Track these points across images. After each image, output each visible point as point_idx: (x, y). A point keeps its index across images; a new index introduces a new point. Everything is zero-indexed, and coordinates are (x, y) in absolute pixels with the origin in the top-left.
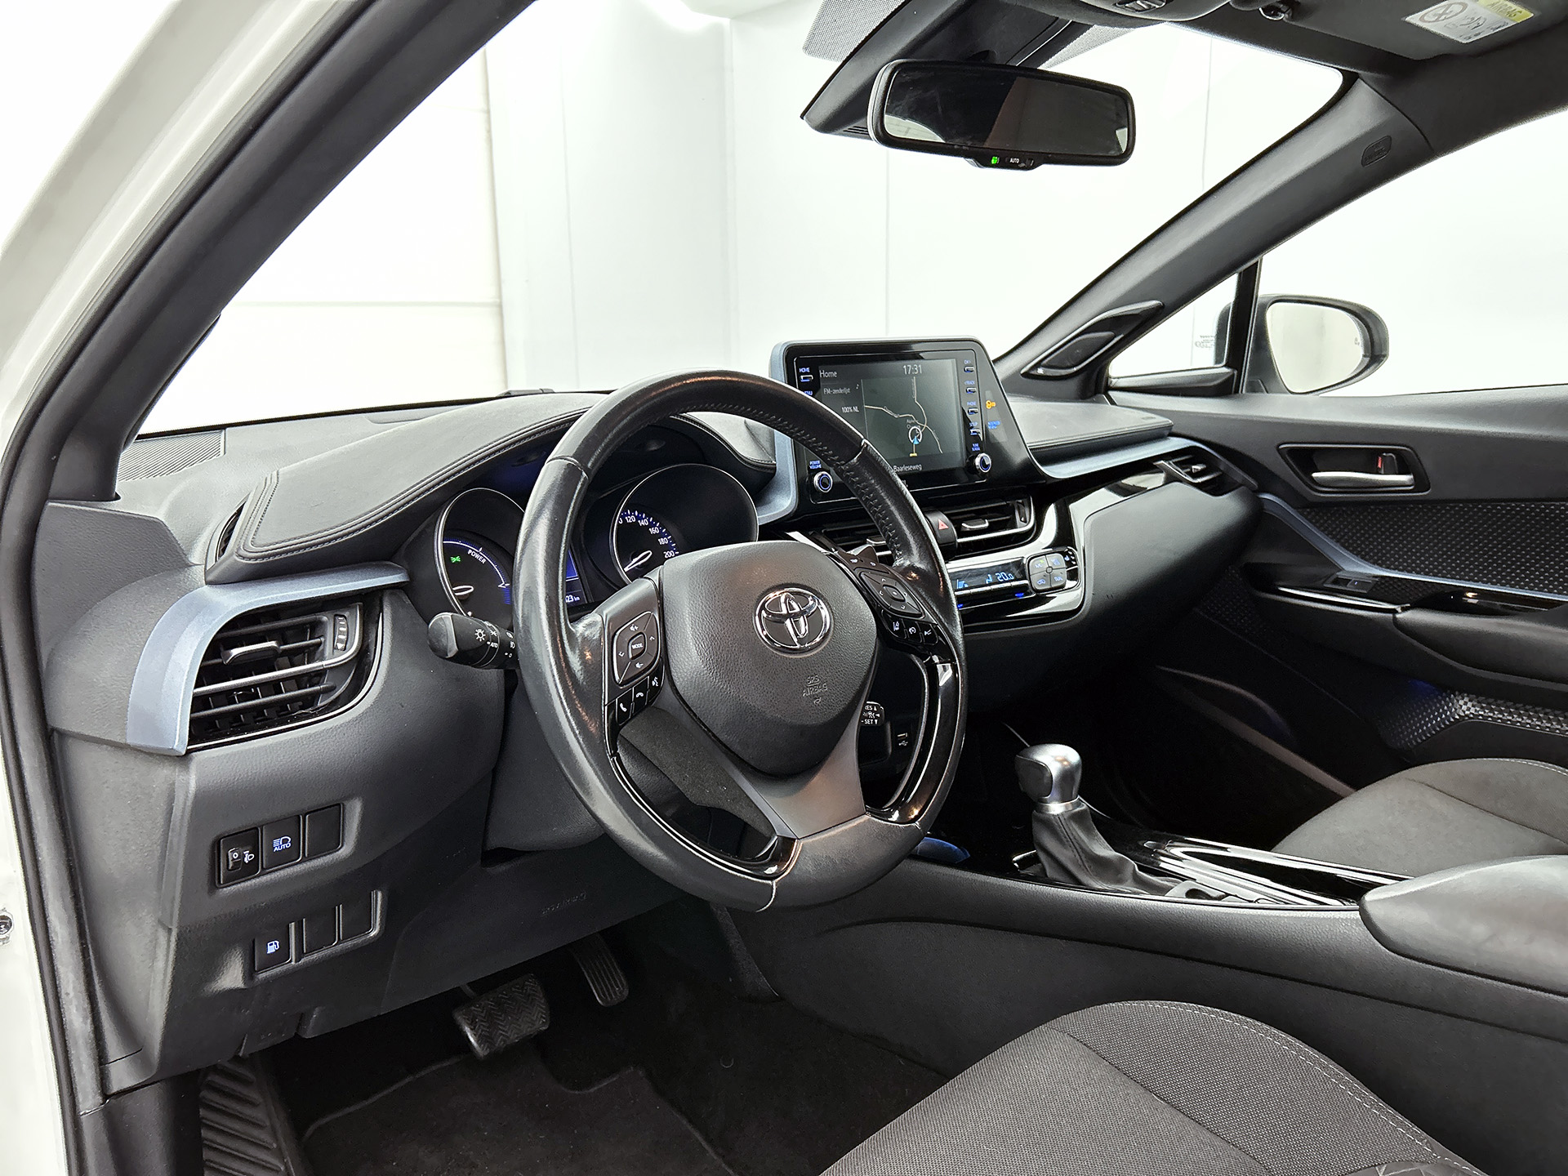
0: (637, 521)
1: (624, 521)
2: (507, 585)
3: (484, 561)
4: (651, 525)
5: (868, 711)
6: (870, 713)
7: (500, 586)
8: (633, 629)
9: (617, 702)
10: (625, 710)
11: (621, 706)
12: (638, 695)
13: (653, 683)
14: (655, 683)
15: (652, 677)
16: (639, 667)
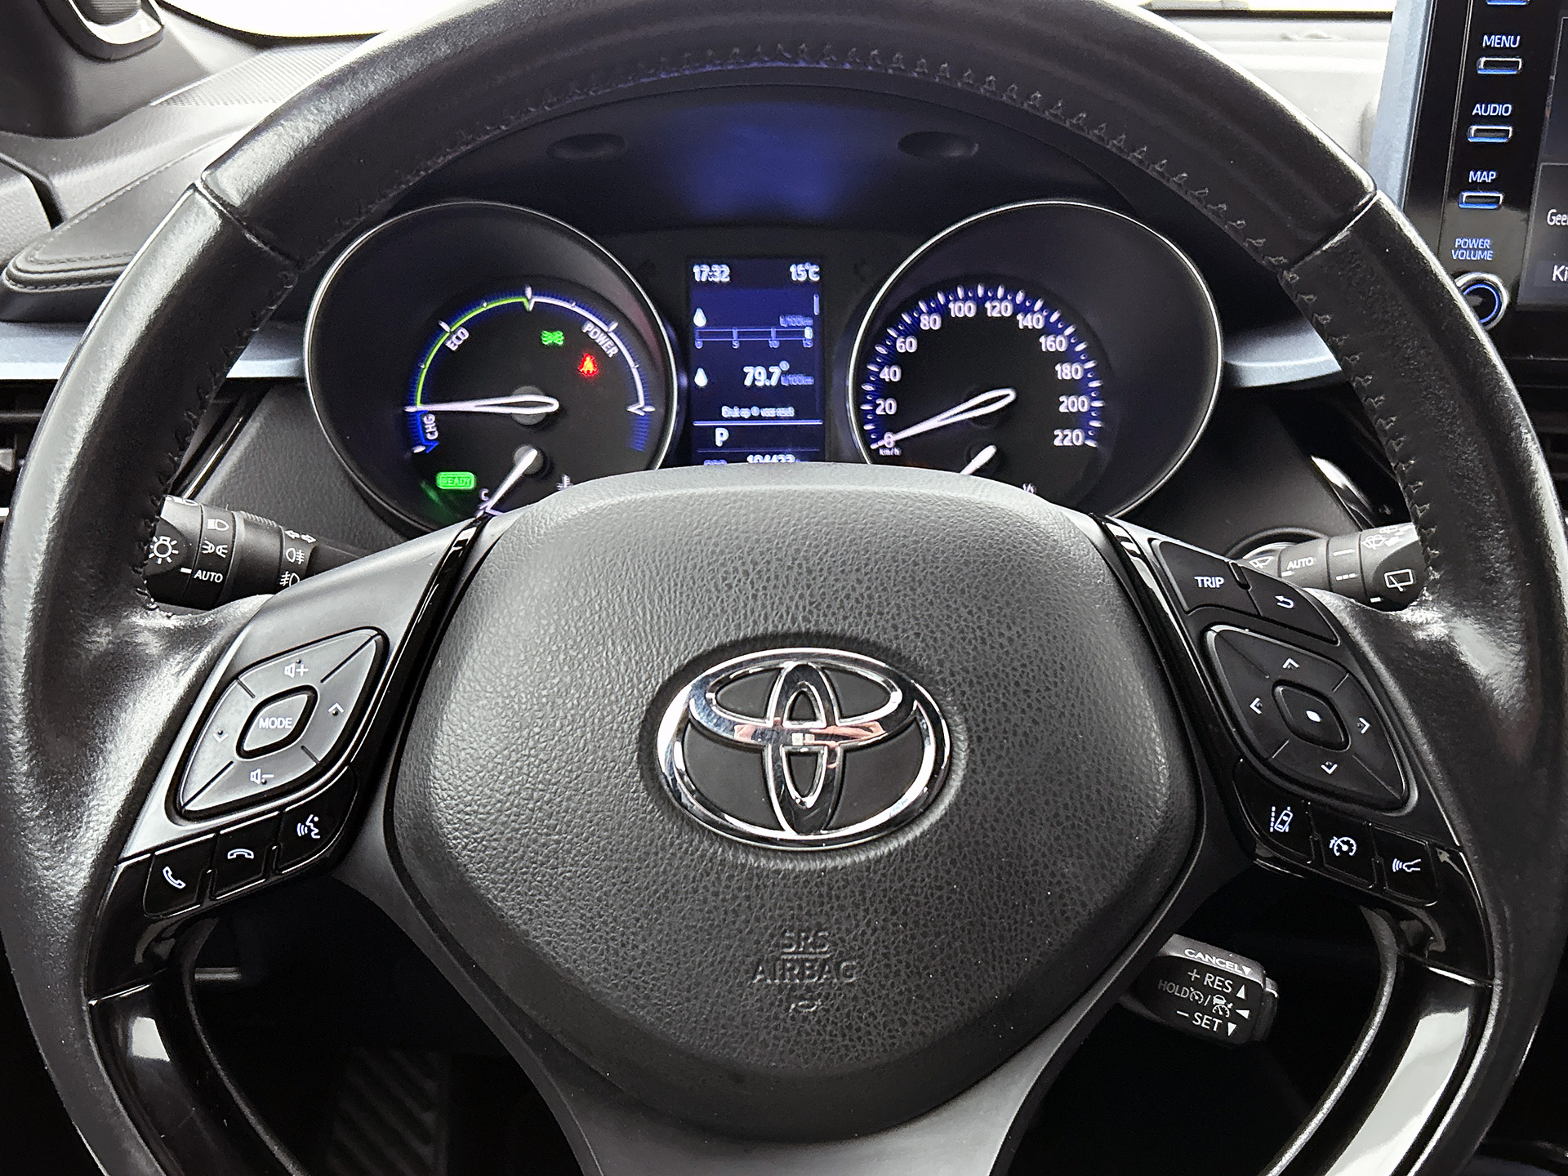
0: (1015, 314)
1: (981, 310)
2: (649, 409)
3: (612, 352)
4: (1050, 330)
5: (1214, 992)
6: (1219, 1002)
7: (632, 409)
8: (291, 673)
9: (154, 860)
10: (179, 884)
11: (167, 873)
12: (233, 854)
13: (301, 830)
14: (308, 828)
15: (300, 815)
16: (259, 781)
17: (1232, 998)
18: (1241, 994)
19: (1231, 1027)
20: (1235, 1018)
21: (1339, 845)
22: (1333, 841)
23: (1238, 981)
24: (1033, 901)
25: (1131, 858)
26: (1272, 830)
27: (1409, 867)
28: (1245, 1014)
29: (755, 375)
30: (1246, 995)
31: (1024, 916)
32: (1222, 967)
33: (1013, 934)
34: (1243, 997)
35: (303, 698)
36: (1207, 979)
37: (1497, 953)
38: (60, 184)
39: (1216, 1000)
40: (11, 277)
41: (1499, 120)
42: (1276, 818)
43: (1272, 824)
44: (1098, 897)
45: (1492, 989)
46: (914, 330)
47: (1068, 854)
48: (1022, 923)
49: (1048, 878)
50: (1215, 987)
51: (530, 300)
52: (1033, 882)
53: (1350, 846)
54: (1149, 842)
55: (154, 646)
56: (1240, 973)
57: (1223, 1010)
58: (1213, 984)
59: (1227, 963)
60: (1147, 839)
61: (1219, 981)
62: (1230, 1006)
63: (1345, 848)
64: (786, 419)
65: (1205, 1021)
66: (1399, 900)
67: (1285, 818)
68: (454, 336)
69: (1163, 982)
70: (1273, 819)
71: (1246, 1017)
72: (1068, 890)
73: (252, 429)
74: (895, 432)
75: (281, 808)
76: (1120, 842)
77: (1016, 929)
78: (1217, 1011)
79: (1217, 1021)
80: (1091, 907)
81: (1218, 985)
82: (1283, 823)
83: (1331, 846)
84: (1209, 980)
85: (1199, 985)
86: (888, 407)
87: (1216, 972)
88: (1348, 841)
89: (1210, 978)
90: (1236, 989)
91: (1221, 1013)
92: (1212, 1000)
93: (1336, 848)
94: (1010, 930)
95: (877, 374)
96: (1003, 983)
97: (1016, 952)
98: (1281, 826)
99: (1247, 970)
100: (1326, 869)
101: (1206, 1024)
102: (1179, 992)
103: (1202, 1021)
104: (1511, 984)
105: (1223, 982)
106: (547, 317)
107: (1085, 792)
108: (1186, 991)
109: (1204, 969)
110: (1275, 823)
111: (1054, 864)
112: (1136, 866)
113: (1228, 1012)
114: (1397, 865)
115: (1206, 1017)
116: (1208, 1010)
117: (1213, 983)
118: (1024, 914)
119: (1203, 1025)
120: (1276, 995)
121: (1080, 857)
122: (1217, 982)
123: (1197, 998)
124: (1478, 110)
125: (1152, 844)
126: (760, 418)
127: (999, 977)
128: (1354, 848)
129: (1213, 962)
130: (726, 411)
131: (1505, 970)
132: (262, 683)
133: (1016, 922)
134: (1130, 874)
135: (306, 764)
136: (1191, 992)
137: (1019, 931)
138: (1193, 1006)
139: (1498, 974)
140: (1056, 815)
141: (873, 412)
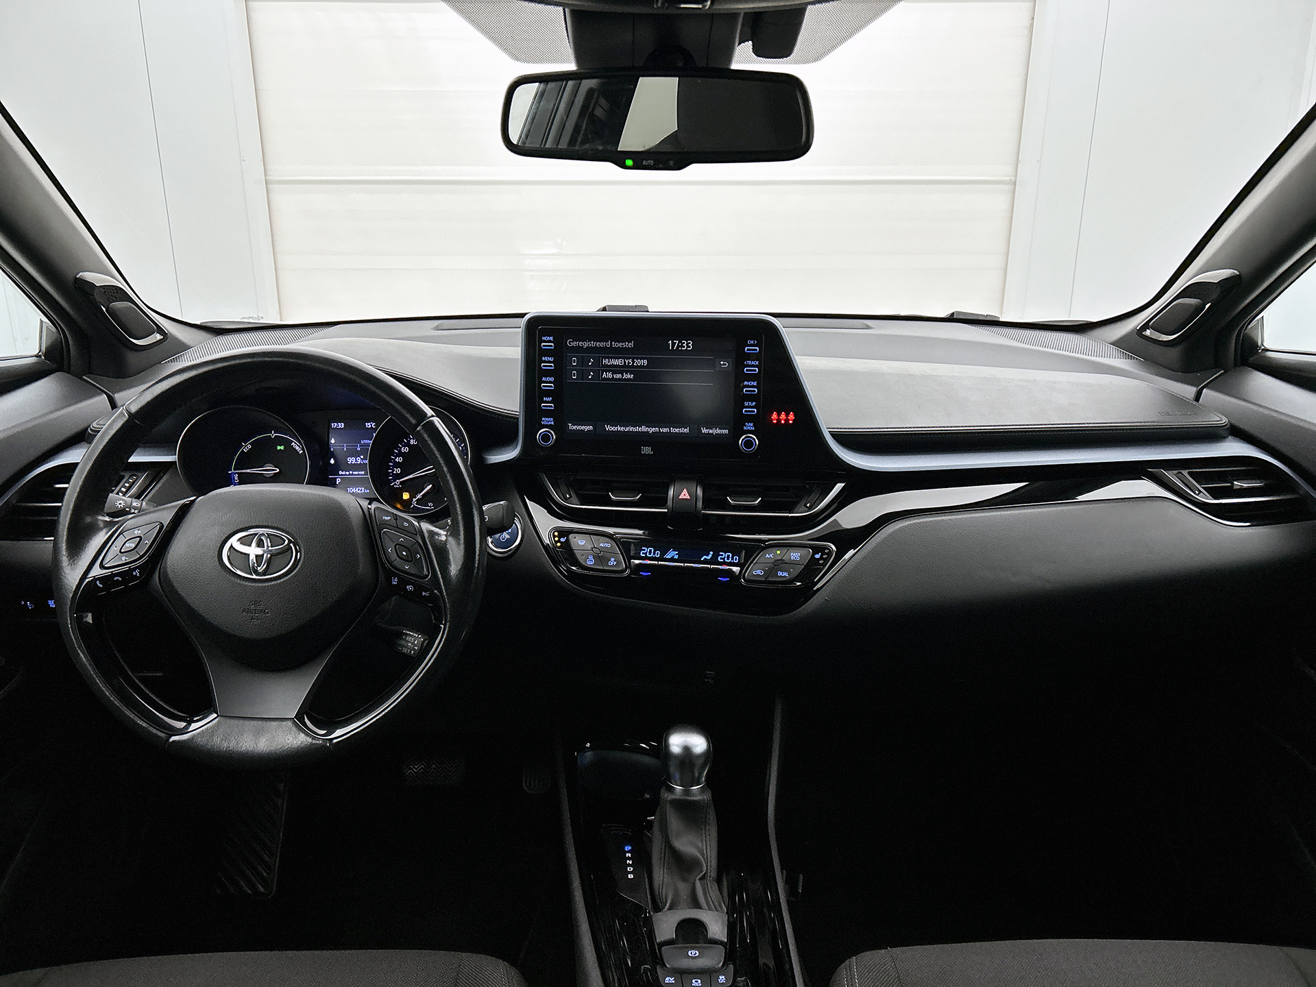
3: (301, 452)
5: (409, 642)
8: (137, 533)
9: (95, 579)
10: (101, 586)
11: (98, 582)
12: (116, 578)
13: (134, 573)
14: (137, 573)
15: (135, 569)
16: (124, 559)
17: (413, 643)
18: (416, 642)
19: (412, 652)
23: (415, 638)
29: (351, 460)
35: (138, 539)
36: (407, 638)
38: (118, 397)
40: (91, 429)
41: (550, 382)
46: (408, 444)
50: (409, 640)
51: (273, 435)
55: (101, 525)
56: (416, 636)
62: (413, 646)
64: (362, 475)
68: (246, 447)
73: (165, 478)
74: (399, 479)
75: (130, 567)
85: (405, 640)
86: (398, 471)
87: (410, 636)
95: (394, 460)
99: (418, 635)
103: (405, 650)
105: (411, 639)
106: (279, 441)
109: (407, 635)
124: (544, 379)
126: (353, 474)
130: (340, 473)
132: (128, 535)
135: (136, 556)
136: (403, 642)
138: (403, 645)
141: (392, 472)
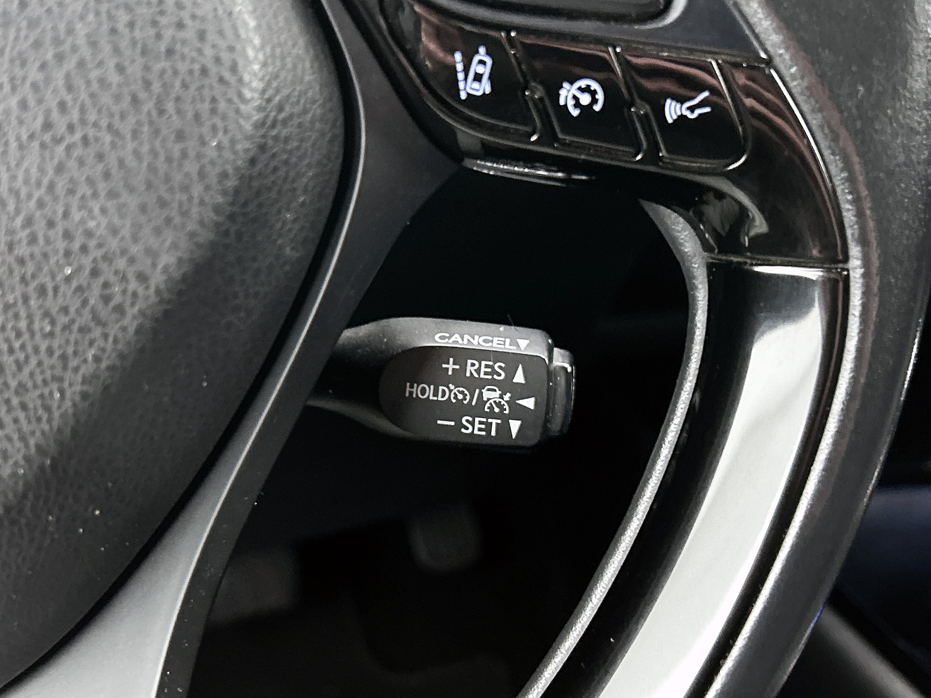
5: (482, 384)
17: (506, 386)
18: (519, 378)
19: (515, 426)
20: (518, 412)
21: (575, 97)
22: (563, 93)
23: (512, 360)
24: (42, 291)
25: (213, 179)
26: (463, 96)
27: (692, 109)
28: (529, 403)
30: (526, 377)
31: (31, 322)
32: (486, 346)
33: (21, 356)
34: (522, 381)
36: (469, 368)
37: (849, 216)
39: (486, 395)
42: (466, 70)
43: (461, 85)
44: (167, 259)
45: (848, 275)
47: (89, 192)
48: (32, 334)
49: (61, 245)
50: (482, 376)
52: (32, 256)
53: (593, 93)
54: (239, 147)
56: (513, 349)
57: (499, 405)
58: (479, 374)
59: (495, 339)
60: (233, 142)
61: (487, 366)
62: (507, 397)
63: (585, 99)
65: (477, 426)
66: (688, 170)
67: (480, 69)
69: (412, 387)
70: (461, 76)
71: (532, 407)
72: (106, 258)
76: (184, 155)
77: (23, 347)
78: (491, 408)
79: (494, 422)
80: (157, 279)
81: (486, 373)
82: (478, 78)
83: (562, 102)
84: (473, 369)
85: (459, 378)
87: (480, 355)
88: (588, 86)
89: (473, 365)
90: (511, 374)
91: (497, 410)
92: (481, 394)
93: (571, 103)
94: (11, 351)
96: (27, 446)
97: (35, 386)
98: (476, 85)
99: (523, 343)
100: (564, 144)
101: (480, 430)
102: (436, 394)
103: (474, 427)
104: (876, 263)
105: (492, 367)
107: (94, 75)
108: (444, 391)
109: (462, 354)
110: (466, 79)
111: (66, 215)
112: (224, 193)
113: (506, 407)
114: (672, 111)
115: (477, 420)
116: (477, 410)
117: (478, 371)
118: (30, 318)
119: (476, 432)
120: (569, 370)
121: (112, 194)
122: (483, 369)
123: (460, 397)
125: (247, 151)
127: (15, 437)
128: (600, 96)
129: (475, 342)
131: (863, 242)
133: (19, 335)
134: (217, 209)
136: (450, 391)
137: (29, 349)
138: (456, 410)
139: (855, 251)
140: (47, 126)
